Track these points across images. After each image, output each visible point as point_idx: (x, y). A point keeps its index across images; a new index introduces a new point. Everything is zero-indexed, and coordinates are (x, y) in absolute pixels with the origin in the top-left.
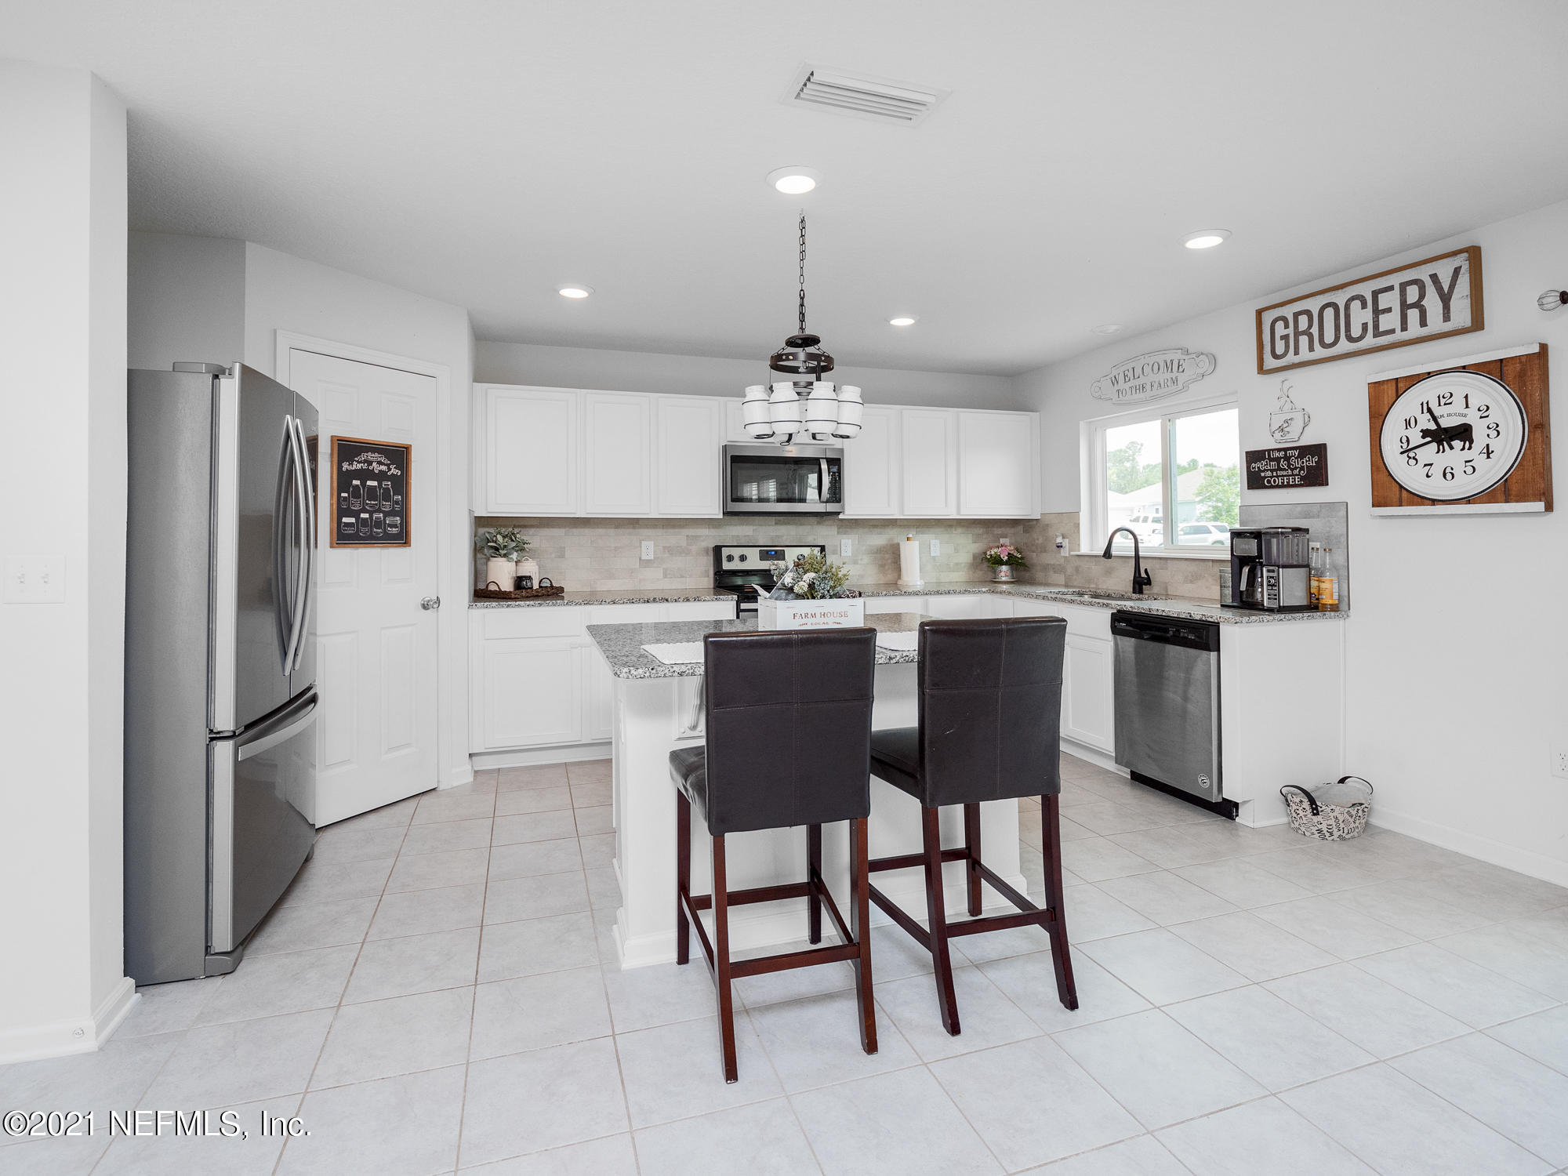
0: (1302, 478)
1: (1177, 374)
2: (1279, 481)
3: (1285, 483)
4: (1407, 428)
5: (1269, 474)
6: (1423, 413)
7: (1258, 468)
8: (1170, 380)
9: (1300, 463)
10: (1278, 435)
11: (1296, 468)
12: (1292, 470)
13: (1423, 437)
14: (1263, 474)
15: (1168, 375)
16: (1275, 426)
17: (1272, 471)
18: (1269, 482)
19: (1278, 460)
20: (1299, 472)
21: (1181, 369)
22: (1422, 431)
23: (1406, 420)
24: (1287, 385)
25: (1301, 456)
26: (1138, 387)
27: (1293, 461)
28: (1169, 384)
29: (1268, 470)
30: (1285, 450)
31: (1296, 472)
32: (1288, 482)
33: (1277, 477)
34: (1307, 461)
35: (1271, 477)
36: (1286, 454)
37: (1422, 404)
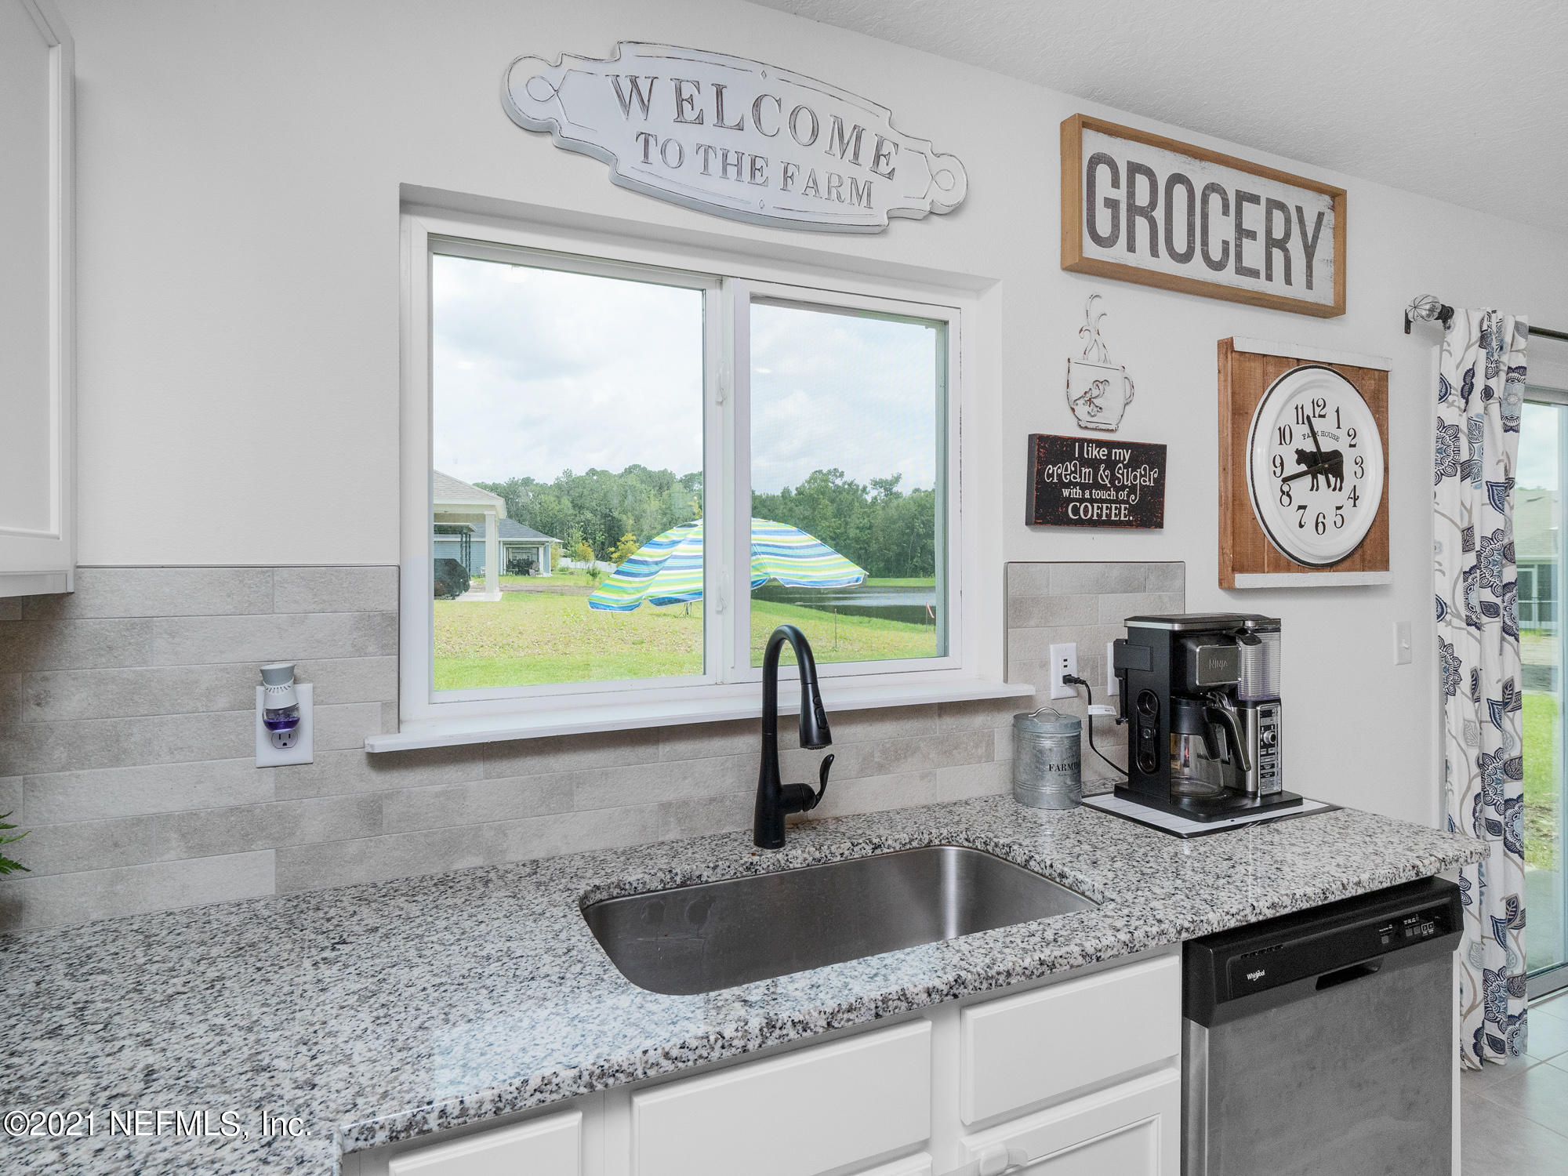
0: (1132, 510)
1: (873, 177)
2: (1093, 512)
3: (1104, 518)
4: (1281, 444)
5: (1076, 492)
6: (1298, 423)
7: (1059, 476)
8: (847, 182)
9: (1131, 477)
10: (1082, 410)
11: (1123, 488)
12: (1118, 490)
13: (1299, 462)
14: (1066, 492)
15: (843, 167)
16: (1076, 392)
17: (1083, 487)
18: (1076, 511)
19: (1094, 464)
20: (1128, 496)
21: (884, 168)
22: (1298, 452)
23: (1280, 429)
24: (1097, 307)
25: (1133, 464)
26: (732, 159)
27: (1120, 471)
28: (845, 194)
29: (1075, 485)
30: (1111, 445)
31: (1123, 495)
32: (1109, 516)
33: (1092, 501)
34: (1141, 476)
35: (1082, 500)
36: (1109, 455)
37: (1297, 408)
